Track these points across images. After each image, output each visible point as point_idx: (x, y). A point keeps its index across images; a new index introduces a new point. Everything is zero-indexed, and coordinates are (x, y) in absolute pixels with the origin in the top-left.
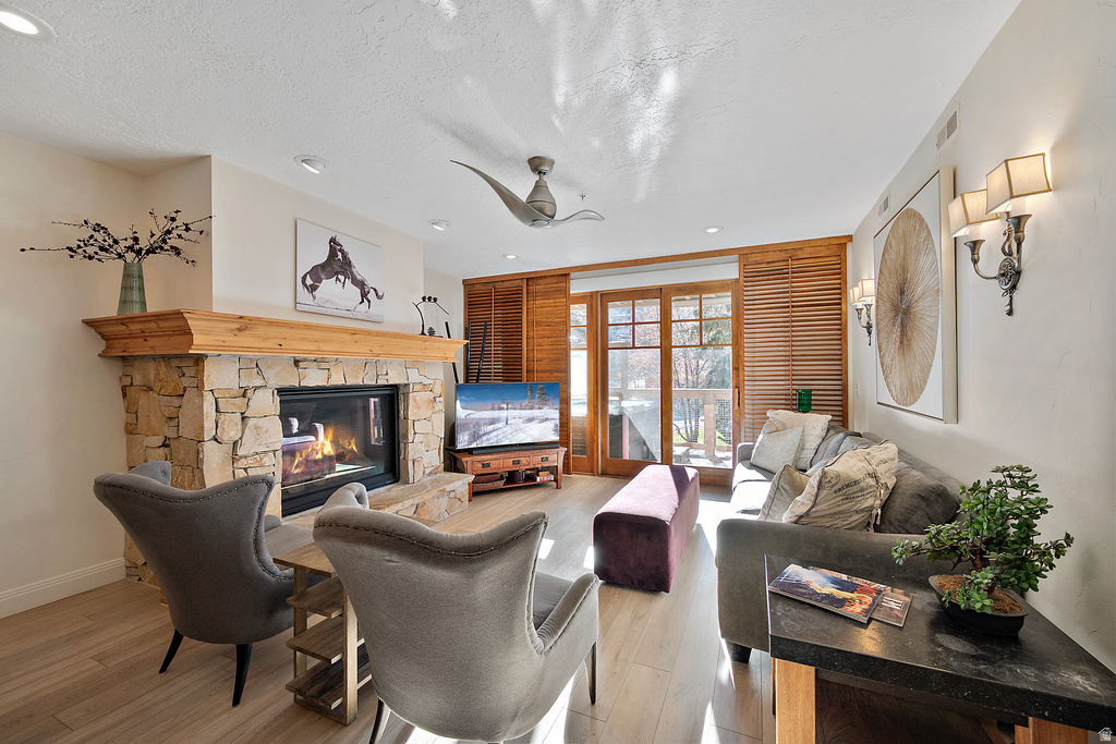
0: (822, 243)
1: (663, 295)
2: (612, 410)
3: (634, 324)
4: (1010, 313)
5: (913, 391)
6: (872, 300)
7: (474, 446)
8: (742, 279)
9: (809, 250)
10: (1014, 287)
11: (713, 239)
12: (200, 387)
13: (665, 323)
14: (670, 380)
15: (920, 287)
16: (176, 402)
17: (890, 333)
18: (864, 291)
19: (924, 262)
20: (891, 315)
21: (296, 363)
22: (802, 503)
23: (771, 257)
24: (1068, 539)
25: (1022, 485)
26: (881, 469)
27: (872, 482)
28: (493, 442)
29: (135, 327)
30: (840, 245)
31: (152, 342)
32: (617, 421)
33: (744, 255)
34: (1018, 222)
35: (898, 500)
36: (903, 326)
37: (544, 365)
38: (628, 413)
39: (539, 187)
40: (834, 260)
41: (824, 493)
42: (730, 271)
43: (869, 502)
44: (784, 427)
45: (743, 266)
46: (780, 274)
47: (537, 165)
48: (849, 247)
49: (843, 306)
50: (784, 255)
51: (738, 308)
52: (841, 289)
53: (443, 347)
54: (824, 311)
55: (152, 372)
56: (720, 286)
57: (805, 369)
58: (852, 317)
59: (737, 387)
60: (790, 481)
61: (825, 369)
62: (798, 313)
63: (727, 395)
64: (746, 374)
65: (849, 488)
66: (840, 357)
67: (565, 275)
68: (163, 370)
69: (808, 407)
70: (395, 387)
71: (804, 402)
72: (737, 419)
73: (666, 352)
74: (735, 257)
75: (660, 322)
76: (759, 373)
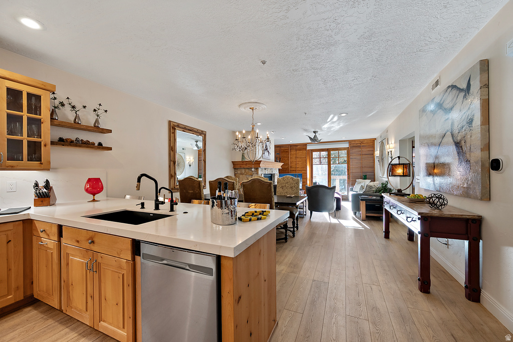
0: (369, 140)
1: (328, 150)
2: (314, 181)
3: (320, 158)
6: (378, 155)
8: (349, 147)
9: (366, 141)
11: (344, 139)
13: (329, 155)
15: (384, 156)
17: (381, 163)
19: (384, 152)
20: (381, 159)
22: (364, 190)
23: (357, 142)
25: (387, 182)
26: (375, 185)
29: (244, 163)
30: (373, 141)
33: (350, 142)
36: (383, 162)
37: (299, 169)
38: (318, 182)
39: (315, 136)
40: (372, 144)
42: (347, 145)
43: (374, 189)
44: (360, 182)
45: (350, 145)
46: (359, 147)
47: (315, 132)
48: (375, 141)
49: (374, 155)
50: (360, 143)
51: (348, 155)
52: (374, 151)
53: (279, 165)
54: (369, 156)
55: (243, 171)
56: (344, 149)
57: (365, 170)
58: (376, 158)
59: (348, 174)
60: (362, 187)
61: (370, 170)
62: (364, 156)
63: (346, 177)
64: (351, 171)
65: (371, 187)
66: (373, 167)
67: (305, 145)
68: (247, 170)
69: (366, 179)
70: (272, 174)
71: (365, 178)
72: (348, 183)
73: (329, 166)
74: (348, 142)
75: (328, 157)
76: (354, 171)
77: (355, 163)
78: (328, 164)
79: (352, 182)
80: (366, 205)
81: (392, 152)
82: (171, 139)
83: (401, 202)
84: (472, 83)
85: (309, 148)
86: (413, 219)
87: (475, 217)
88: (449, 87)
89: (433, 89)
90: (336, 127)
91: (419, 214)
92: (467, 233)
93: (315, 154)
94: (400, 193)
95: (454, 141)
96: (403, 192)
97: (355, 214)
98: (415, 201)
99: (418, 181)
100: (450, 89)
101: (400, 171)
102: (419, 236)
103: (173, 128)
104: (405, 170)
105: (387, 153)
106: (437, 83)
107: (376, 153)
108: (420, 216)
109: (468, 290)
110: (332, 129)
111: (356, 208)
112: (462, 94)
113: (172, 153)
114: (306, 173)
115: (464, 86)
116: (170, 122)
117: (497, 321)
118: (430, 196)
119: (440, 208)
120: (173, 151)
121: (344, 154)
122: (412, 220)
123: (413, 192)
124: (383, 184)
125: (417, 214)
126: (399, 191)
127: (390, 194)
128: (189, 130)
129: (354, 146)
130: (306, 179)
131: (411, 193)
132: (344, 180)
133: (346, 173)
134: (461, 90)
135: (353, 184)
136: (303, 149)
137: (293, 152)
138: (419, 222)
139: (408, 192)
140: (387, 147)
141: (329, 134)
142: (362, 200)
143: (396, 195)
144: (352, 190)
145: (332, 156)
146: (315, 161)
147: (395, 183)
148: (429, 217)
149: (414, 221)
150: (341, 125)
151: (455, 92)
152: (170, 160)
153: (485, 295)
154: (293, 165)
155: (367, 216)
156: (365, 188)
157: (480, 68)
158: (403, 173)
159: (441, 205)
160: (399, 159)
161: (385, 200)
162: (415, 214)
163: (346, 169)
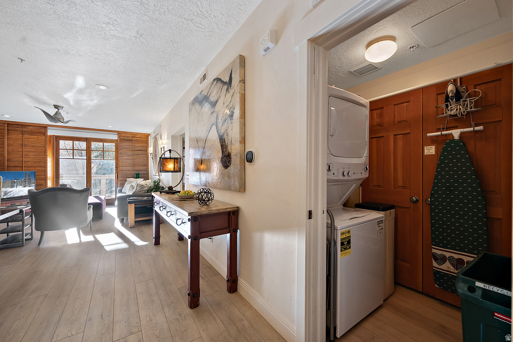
0: (143, 134)
1: (88, 141)
2: (62, 182)
3: (73, 150)
6: (152, 152)
8: (118, 140)
9: (139, 135)
11: (110, 128)
14: (90, 171)
15: (157, 152)
17: (154, 160)
18: (151, 149)
22: (134, 190)
23: (128, 135)
27: (146, 185)
30: (147, 136)
33: (119, 133)
36: (156, 159)
38: (69, 183)
39: (57, 113)
40: (145, 139)
41: (137, 188)
42: (115, 137)
43: (145, 189)
44: (131, 182)
45: (119, 137)
46: (130, 141)
48: (149, 136)
49: (148, 152)
50: (132, 136)
51: (117, 149)
52: (147, 147)
54: (142, 152)
56: (111, 141)
57: (137, 168)
58: (149, 155)
59: (117, 173)
60: (132, 187)
61: (144, 168)
62: (136, 152)
63: (113, 177)
64: (120, 168)
66: (147, 165)
67: (45, 127)
69: (139, 178)
71: (137, 176)
72: (117, 184)
73: (89, 161)
74: (117, 133)
75: (86, 150)
76: (124, 168)
77: (126, 160)
78: (87, 159)
79: (121, 181)
80: (135, 208)
81: (165, 148)
83: (171, 201)
84: (233, 77)
85: (50, 132)
86: (183, 221)
87: (234, 209)
88: (215, 79)
89: (201, 83)
91: (190, 214)
92: (229, 227)
93: (63, 144)
94: (171, 191)
95: (218, 134)
96: (174, 189)
97: (122, 221)
98: (185, 199)
99: (188, 177)
100: (216, 82)
101: (170, 166)
102: (189, 241)
104: (176, 165)
105: (160, 149)
106: (204, 77)
107: (149, 149)
108: (190, 217)
109: (229, 283)
111: (124, 214)
112: (225, 87)
114: (46, 171)
115: (227, 79)
117: (251, 307)
118: (199, 192)
119: (208, 203)
121: (112, 146)
122: (182, 223)
123: (183, 189)
125: (186, 214)
126: (170, 188)
127: (161, 193)
129: (124, 140)
130: (46, 179)
131: (182, 190)
132: (111, 181)
133: (114, 171)
134: (224, 83)
135: (123, 185)
136: (40, 133)
138: (189, 223)
139: (178, 188)
140: (160, 142)
142: (130, 203)
143: (167, 193)
144: (121, 191)
145: (93, 148)
147: (167, 179)
148: (198, 216)
149: (184, 223)
151: (219, 84)
153: (242, 282)
154: (16, 157)
155: (136, 222)
156: (135, 188)
157: (240, 62)
158: (174, 168)
159: (208, 201)
160: (170, 152)
161: (155, 200)
162: (185, 216)
163: (114, 167)
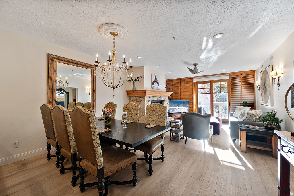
0: (249, 71)
1: (211, 82)
2: (199, 106)
3: (204, 88)
4: (279, 90)
5: (266, 102)
6: (260, 84)
7: (172, 112)
8: (230, 79)
9: (246, 73)
10: (279, 86)
11: (224, 71)
12: (144, 100)
13: (212, 86)
14: (213, 100)
15: (267, 84)
16: (140, 103)
17: (263, 91)
18: (258, 82)
19: (268, 80)
20: (263, 88)
21: (153, 97)
22: (244, 118)
23: (237, 74)
24: (283, 119)
25: (275, 112)
26: (258, 113)
27: (256, 115)
28: (176, 112)
29: (135, 92)
30: (253, 72)
31: (137, 94)
32: (200, 109)
33: (230, 74)
34: (279, 77)
35: (261, 117)
36: (265, 90)
37: (187, 97)
38: (202, 107)
39: (195, 68)
40: (252, 75)
41: (248, 116)
42: (227, 77)
43: (256, 118)
44: (240, 109)
45: (230, 77)
46: (239, 78)
47: (195, 65)
48: (256, 72)
49: (254, 84)
50: (240, 74)
51: (229, 85)
53: (169, 94)
54: (249, 86)
55: (135, 98)
56: (225, 80)
57: (245, 98)
58: (256, 87)
59: (229, 101)
60: (242, 115)
61: (250, 98)
62: (244, 86)
63: (226, 104)
64: (231, 99)
65: (252, 115)
66: (253, 95)
67: (192, 79)
68: (137, 98)
70: (162, 101)
71: (245, 105)
72: (229, 109)
73: (212, 95)
74: (229, 75)
75: (211, 88)
76: (234, 99)
77: (235, 92)
78: (211, 93)
79: (232, 109)
80: (247, 135)
82: (50, 70)
90: (214, 57)
93: (200, 86)
97: (234, 141)
103: (52, 60)
107: (256, 82)
110: (211, 60)
111: (235, 136)
113: (50, 82)
114: (193, 100)
116: (48, 55)
120: (51, 80)
121: (225, 84)
124: (269, 113)
128: (73, 63)
129: (234, 78)
130: (193, 104)
132: (225, 106)
135: (233, 110)
136: (191, 82)
137: (183, 84)
141: (209, 66)
142: (242, 130)
144: (232, 115)
145: (214, 86)
146: (201, 91)
150: (219, 54)
152: (48, 88)
154: (183, 94)
156: (246, 116)
163: (227, 98)
